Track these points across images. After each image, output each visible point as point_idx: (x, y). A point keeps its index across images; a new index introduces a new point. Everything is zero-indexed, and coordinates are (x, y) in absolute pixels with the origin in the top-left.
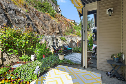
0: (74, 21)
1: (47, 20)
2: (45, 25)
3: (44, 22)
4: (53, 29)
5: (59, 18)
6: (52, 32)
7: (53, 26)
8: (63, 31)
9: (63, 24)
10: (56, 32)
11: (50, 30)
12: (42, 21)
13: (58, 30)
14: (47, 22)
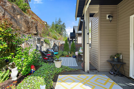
0: (46, 22)
1: (18, 14)
2: (16, 21)
3: (13, 15)
4: (29, 28)
5: (32, 15)
6: (27, 33)
7: (28, 23)
8: (40, 32)
9: (38, 24)
10: (33, 32)
11: (23, 29)
12: (10, 15)
13: (35, 30)
14: (19, 17)
